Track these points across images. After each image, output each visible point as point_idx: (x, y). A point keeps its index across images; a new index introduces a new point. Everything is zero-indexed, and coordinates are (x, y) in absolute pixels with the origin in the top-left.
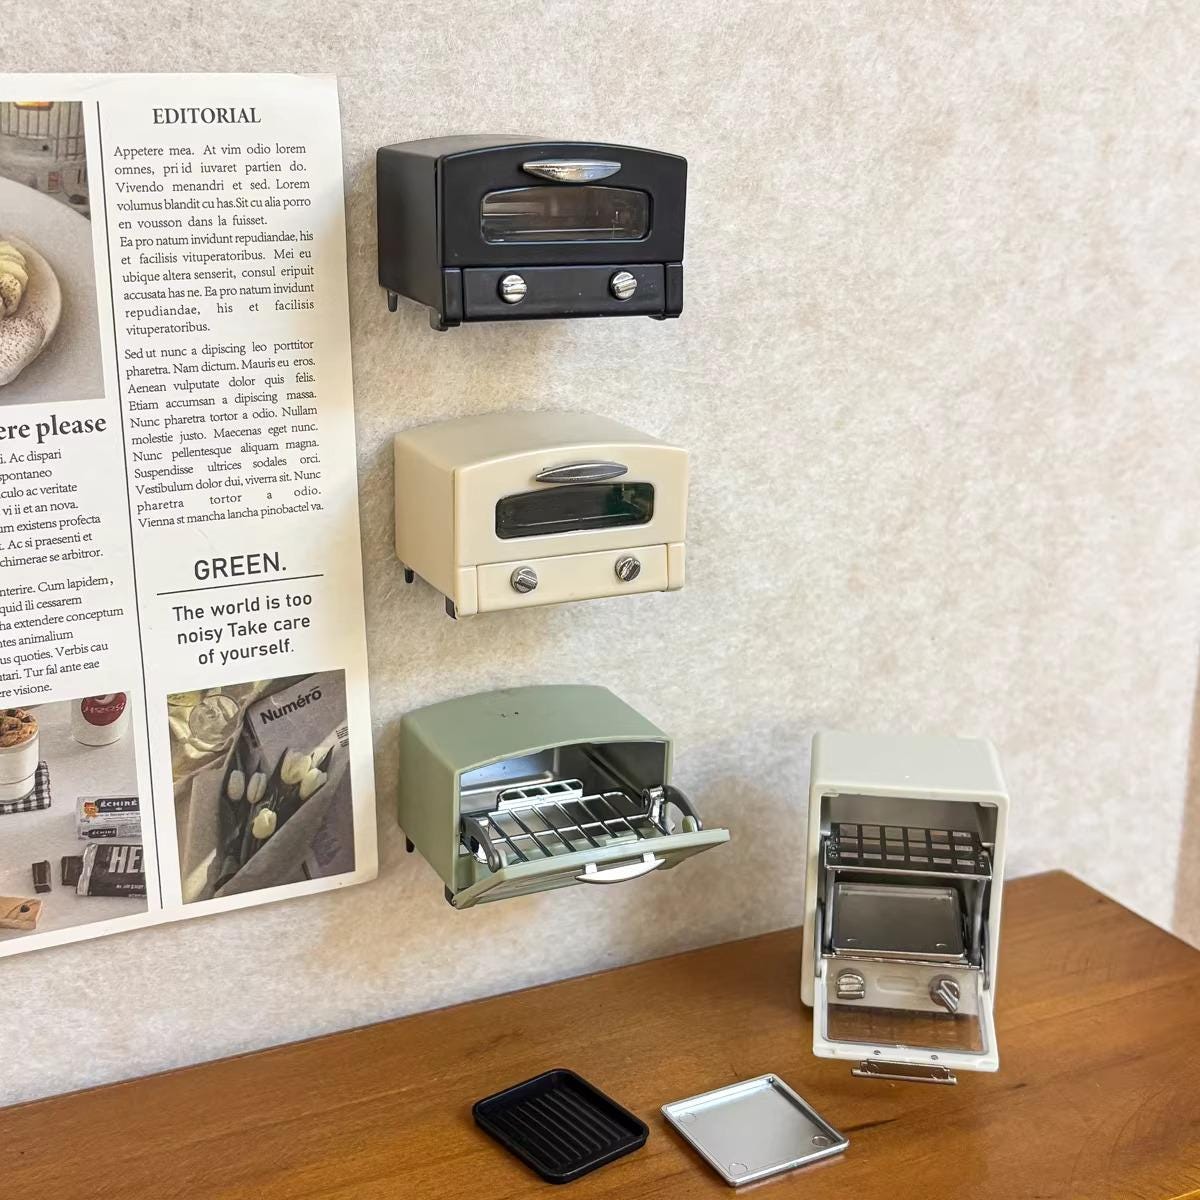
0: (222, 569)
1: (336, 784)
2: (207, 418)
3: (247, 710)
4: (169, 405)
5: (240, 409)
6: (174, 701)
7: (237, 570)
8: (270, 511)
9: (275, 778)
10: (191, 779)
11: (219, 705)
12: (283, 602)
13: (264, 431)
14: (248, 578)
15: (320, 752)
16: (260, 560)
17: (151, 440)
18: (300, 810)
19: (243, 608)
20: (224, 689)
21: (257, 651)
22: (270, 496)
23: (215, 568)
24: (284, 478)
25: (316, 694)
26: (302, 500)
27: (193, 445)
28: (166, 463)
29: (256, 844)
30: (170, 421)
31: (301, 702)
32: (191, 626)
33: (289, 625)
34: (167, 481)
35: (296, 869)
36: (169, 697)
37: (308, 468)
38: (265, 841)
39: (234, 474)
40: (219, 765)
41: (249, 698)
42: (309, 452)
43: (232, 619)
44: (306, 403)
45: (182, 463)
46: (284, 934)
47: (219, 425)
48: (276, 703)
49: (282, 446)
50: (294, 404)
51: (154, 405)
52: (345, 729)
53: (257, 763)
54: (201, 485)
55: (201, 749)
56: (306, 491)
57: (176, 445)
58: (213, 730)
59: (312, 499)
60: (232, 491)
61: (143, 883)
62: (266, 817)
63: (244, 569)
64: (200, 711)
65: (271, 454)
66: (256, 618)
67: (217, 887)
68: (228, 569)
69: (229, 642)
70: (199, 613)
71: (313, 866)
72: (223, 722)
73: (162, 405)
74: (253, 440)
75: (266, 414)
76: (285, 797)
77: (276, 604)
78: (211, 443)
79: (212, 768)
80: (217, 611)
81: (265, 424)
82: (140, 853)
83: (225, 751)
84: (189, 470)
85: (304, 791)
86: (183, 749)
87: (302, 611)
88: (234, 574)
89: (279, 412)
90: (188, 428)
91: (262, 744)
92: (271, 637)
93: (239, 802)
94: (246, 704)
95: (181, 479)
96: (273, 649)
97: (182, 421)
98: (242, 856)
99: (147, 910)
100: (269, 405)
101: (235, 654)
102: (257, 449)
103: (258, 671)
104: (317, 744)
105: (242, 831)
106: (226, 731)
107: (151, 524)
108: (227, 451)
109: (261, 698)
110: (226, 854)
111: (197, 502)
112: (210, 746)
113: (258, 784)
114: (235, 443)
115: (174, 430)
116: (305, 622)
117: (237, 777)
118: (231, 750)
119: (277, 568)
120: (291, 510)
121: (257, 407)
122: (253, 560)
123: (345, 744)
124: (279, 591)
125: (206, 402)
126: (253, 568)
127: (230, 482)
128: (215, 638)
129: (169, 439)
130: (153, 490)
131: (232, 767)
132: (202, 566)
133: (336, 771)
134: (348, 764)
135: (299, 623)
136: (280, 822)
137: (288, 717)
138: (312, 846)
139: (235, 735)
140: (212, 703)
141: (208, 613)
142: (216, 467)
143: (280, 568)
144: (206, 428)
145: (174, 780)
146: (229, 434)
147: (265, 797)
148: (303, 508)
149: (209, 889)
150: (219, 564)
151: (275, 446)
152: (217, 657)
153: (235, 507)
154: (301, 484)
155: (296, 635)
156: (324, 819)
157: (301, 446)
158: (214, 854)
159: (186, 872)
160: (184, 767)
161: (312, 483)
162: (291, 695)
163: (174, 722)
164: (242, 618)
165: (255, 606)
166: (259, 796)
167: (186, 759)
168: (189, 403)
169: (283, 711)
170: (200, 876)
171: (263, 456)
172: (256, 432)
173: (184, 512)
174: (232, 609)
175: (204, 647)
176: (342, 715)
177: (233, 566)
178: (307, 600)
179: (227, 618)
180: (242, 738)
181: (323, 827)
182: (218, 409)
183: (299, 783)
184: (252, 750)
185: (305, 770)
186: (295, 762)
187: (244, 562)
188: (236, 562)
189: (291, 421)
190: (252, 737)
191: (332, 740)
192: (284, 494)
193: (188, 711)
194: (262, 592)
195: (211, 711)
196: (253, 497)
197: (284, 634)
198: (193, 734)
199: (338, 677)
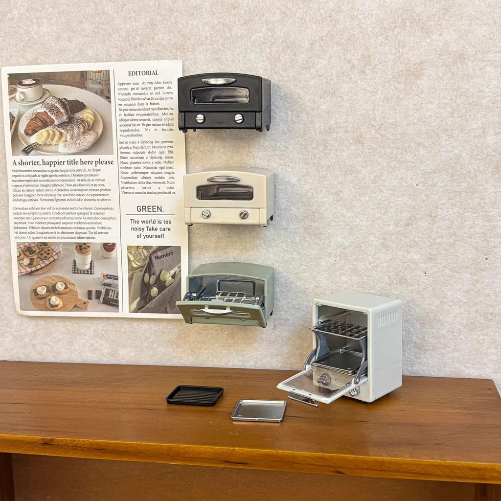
0: (145, 209)
1: (176, 283)
2: (142, 163)
3: (150, 255)
4: (131, 158)
5: (151, 160)
6: (129, 248)
7: (149, 210)
8: (159, 193)
9: (158, 278)
10: (133, 274)
11: (142, 251)
12: (163, 222)
13: (158, 168)
14: (152, 213)
15: (172, 272)
16: (156, 208)
17: (126, 168)
18: (165, 290)
19: (151, 222)
20: (144, 246)
21: (154, 237)
22: (159, 188)
23: (143, 209)
24: (164, 183)
25: (172, 253)
26: (169, 190)
27: (137, 170)
28: (130, 175)
29: (152, 298)
30: (131, 163)
31: (167, 255)
32: (135, 225)
33: (164, 229)
34: (130, 180)
35: (163, 309)
36: (128, 246)
37: (171, 180)
38: (154, 297)
39: (149, 180)
40: (142, 271)
41: (151, 251)
42: (172, 175)
43: (148, 225)
44: (171, 160)
45: (134, 175)
46: (164, 332)
47: (145, 165)
48: (159, 254)
49: (163, 173)
50: (167, 160)
51: (127, 158)
52: (180, 266)
53: (153, 272)
54: (139, 183)
55: (136, 264)
56: (170, 188)
57: (133, 170)
58: (140, 259)
59: (172, 190)
60: (149, 185)
61: (118, 303)
62: (155, 290)
63: (151, 210)
64: (137, 252)
65: (160, 175)
66: (155, 226)
67: (139, 309)
68: (147, 209)
69: (146, 232)
70: (138, 222)
71: (168, 309)
72: (143, 257)
73: (129, 158)
74: (155, 170)
75: (159, 163)
76: (161, 285)
77: (160, 222)
78: (143, 170)
79: (140, 271)
80: (143, 222)
81: (158, 166)
82: (118, 293)
83: (144, 266)
84: (136, 178)
85: (167, 284)
86: (131, 264)
87: (168, 226)
88: (148, 211)
89: (163, 162)
90: (136, 165)
91: (155, 267)
92: (159, 233)
93: (147, 284)
94: (150, 253)
95: (134, 180)
96: (159, 236)
97: (134, 163)
98: (147, 301)
99: (118, 312)
100: (159, 160)
101: (148, 236)
102: (155, 173)
103: (155, 243)
104: (171, 270)
105: (148, 294)
106: (144, 260)
107: (125, 193)
108: (147, 173)
109: (155, 252)
110: (143, 299)
111: (138, 188)
112: (139, 264)
113: (153, 279)
114: (150, 171)
115: (132, 166)
116: (169, 229)
117: (147, 275)
118: (145, 267)
119: (161, 211)
120: (166, 193)
121: (156, 160)
122: (154, 208)
123: (180, 271)
124: (162, 218)
125: (142, 158)
126: (154, 210)
127: (148, 183)
128: (142, 230)
129: (131, 168)
130: (126, 183)
131: (145, 272)
132: (139, 208)
133: (177, 279)
134: (181, 278)
135: (167, 229)
136: (159, 292)
137: (163, 259)
138: (169, 303)
139: (147, 262)
140: (140, 250)
141: (140, 222)
142: (144, 178)
143: (162, 210)
144: (142, 165)
145: (129, 273)
146: (148, 168)
147: (155, 284)
148: (170, 193)
149: (137, 309)
150: (144, 208)
151: (161, 173)
152: (142, 236)
153: (149, 191)
154: (169, 185)
155: (166, 233)
156: (173, 294)
157: (169, 173)
158: (139, 299)
159: (130, 303)
160: (131, 269)
161: (172, 185)
162: (164, 252)
163: (129, 254)
164: (150, 225)
165: (154, 222)
166: (153, 283)
167: (132, 267)
168: (137, 158)
169: (161, 257)
170: (134, 305)
171: (158, 175)
172: (156, 168)
173: (135, 191)
174: (147, 222)
175: (139, 232)
176: (180, 262)
177: (148, 209)
178: (170, 222)
179: (145, 225)
180: (149, 263)
181: (172, 297)
182: (145, 160)
183: (165, 281)
184: (152, 268)
185: (167, 277)
186: (165, 274)
187: (151, 207)
188: (149, 207)
189: (166, 165)
190: (152, 263)
191: (176, 269)
192: (164, 188)
193: (133, 252)
194: (157, 218)
195: (140, 253)
196: (154, 188)
197: (163, 232)
198: (135, 259)
199: (178, 249)
